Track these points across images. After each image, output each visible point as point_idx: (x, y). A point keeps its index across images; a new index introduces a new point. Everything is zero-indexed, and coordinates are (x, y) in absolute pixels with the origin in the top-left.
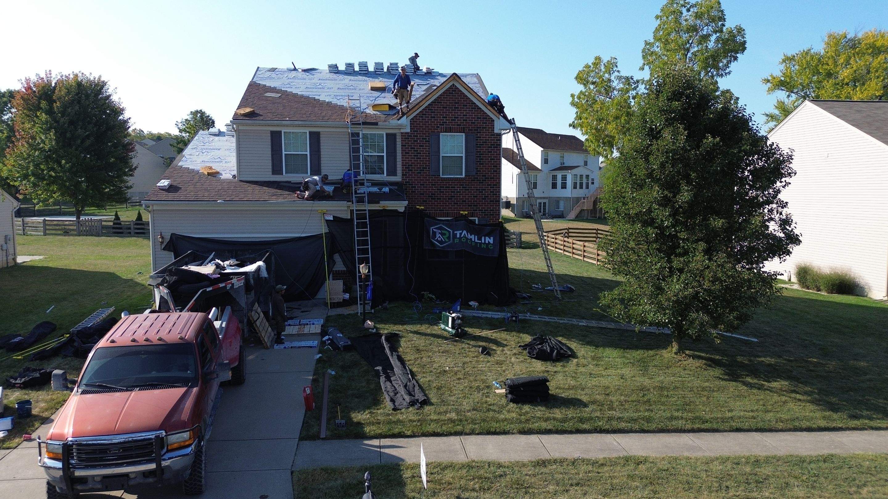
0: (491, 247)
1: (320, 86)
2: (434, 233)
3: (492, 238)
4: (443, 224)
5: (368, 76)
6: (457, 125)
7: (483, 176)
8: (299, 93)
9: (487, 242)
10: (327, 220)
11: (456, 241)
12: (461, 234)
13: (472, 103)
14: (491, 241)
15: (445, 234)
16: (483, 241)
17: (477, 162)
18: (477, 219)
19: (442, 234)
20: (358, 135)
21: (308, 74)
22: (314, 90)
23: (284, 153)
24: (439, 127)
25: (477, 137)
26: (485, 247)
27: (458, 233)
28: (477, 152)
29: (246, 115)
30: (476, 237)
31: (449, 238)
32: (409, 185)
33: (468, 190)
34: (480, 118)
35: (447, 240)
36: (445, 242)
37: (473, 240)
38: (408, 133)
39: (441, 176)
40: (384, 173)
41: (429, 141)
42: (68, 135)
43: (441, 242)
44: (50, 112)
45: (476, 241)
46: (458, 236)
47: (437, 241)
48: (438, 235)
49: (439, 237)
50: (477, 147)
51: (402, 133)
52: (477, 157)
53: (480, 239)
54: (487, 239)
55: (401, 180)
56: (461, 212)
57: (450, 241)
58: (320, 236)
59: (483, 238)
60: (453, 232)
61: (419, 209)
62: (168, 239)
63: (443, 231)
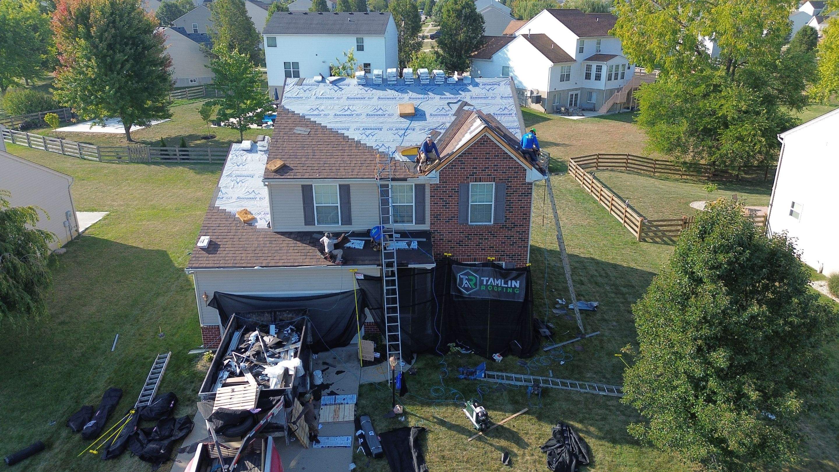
0: (517, 291)
2: (462, 280)
3: (518, 282)
4: (470, 269)
5: (398, 88)
6: (488, 175)
7: (511, 223)
8: (329, 126)
9: (513, 286)
10: (357, 279)
11: (483, 288)
12: (487, 281)
13: (504, 153)
14: (518, 285)
15: (471, 280)
16: (509, 286)
17: (507, 210)
18: (504, 263)
19: (469, 280)
20: (387, 186)
21: (336, 88)
22: (343, 119)
23: (315, 205)
24: (468, 178)
25: (508, 187)
26: (511, 291)
27: (485, 279)
28: (507, 201)
29: (276, 171)
30: (503, 281)
31: (475, 284)
32: (437, 233)
33: (496, 237)
34: (512, 168)
35: (474, 287)
36: (472, 289)
37: (499, 285)
38: (437, 184)
39: (469, 223)
40: (412, 222)
41: (458, 192)
42: (108, 60)
43: (467, 289)
44: (88, 36)
45: (503, 285)
46: (485, 283)
47: (465, 288)
48: (465, 282)
49: (466, 283)
50: (507, 196)
51: (431, 185)
52: (507, 205)
53: (506, 283)
54: (514, 282)
55: (429, 229)
56: (489, 258)
57: (476, 287)
58: (351, 293)
59: (509, 282)
60: (480, 278)
61: (446, 256)
62: (212, 296)
63: (470, 277)
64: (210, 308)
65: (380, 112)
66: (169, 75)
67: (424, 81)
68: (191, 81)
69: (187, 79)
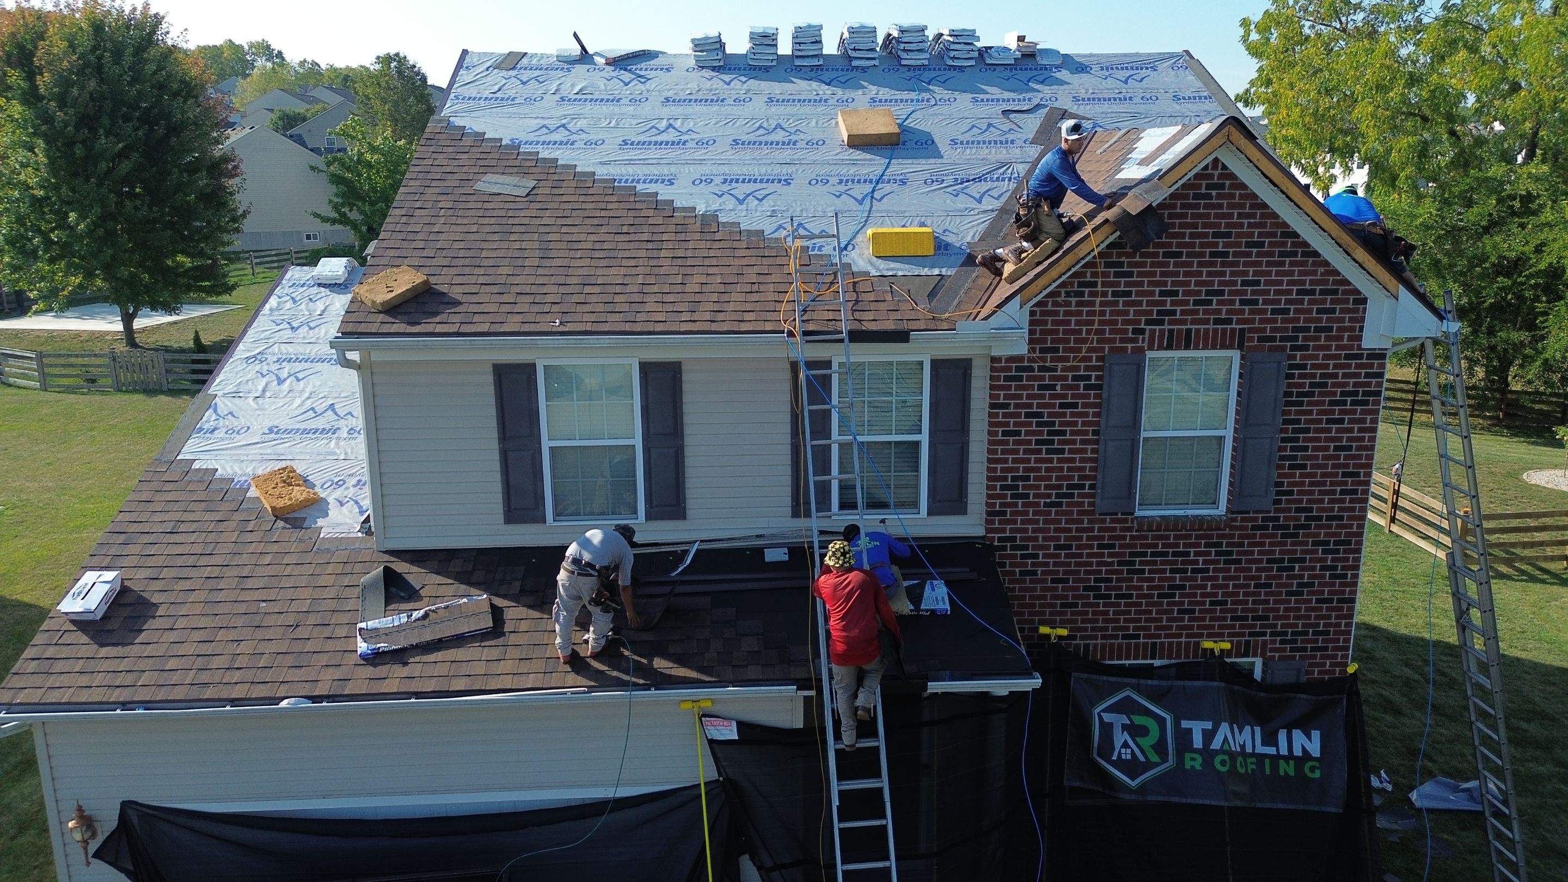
0: (1312, 769)
1: (671, 136)
2: (1107, 728)
3: (1316, 735)
4: (1137, 689)
6: (1217, 322)
7: (1298, 510)
8: (602, 172)
9: (1298, 752)
10: (712, 742)
11: (1194, 762)
12: (1209, 736)
13: (1284, 235)
14: (1315, 748)
15: (1144, 731)
16: (1284, 751)
17: (1282, 458)
18: (1258, 663)
19: (1136, 731)
20: (827, 364)
21: (627, 76)
22: (653, 153)
23: (546, 444)
24: (1142, 331)
25: (1291, 367)
26: (1291, 772)
27: (1197, 728)
28: (1286, 422)
30: (1258, 730)
31: (1160, 748)
32: (1013, 548)
33: (1238, 561)
34: (1312, 292)
35: (1154, 758)
36: (1148, 765)
37: (1249, 749)
38: (1019, 358)
39: (1138, 512)
40: (915, 505)
41: (1100, 387)
43: (1132, 768)
45: (1260, 749)
46: (1198, 742)
47: (1120, 763)
48: (1120, 737)
49: (1126, 745)
50: (1288, 404)
51: (994, 359)
52: (1284, 440)
53: (1270, 739)
54: (1298, 735)
55: (981, 532)
56: (1208, 644)
57: (1164, 759)
58: (687, 795)
59: (1282, 736)
60: (1177, 724)
61: (1048, 636)
62: (109, 821)
63: (1139, 720)
64: (101, 867)
65: (779, 136)
66: (231, 194)
67: (911, 55)
68: (308, 237)
69: (299, 233)
